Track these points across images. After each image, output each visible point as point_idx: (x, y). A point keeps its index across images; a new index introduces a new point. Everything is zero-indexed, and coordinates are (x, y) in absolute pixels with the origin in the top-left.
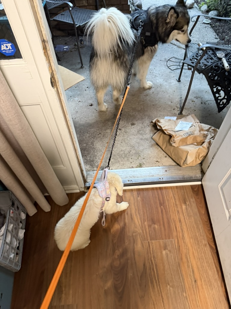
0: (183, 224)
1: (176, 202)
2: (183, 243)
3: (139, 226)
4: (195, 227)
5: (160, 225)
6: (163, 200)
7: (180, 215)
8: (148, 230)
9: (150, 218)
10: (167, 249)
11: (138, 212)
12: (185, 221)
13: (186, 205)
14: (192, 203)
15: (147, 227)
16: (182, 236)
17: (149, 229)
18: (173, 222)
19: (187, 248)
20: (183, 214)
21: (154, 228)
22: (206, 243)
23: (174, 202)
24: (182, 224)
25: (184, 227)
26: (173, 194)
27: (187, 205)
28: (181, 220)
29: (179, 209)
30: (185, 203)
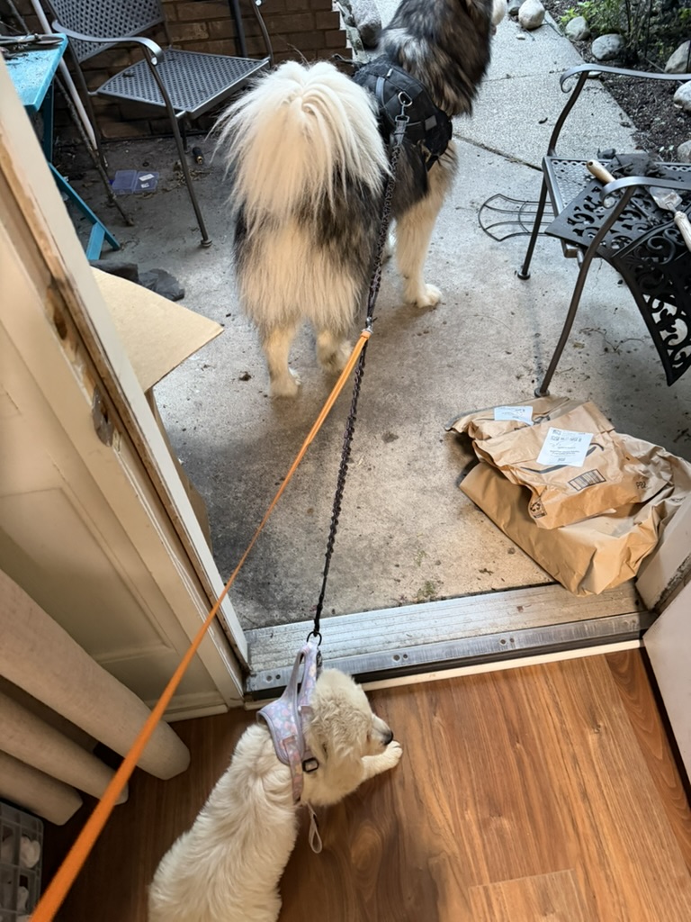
0: (598, 805)
1: (562, 722)
2: (604, 881)
3: (447, 829)
4: (639, 813)
5: (518, 818)
6: (520, 720)
7: (584, 774)
8: (478, 841)
9: (482, 792)
10: (554, 912)
11: (437, 772)
12: (602, 792)
13: (599, 732)
14: (618, 721)
15: (474, 829)
16: (599, 855)
17: (481, 836)
18: (562, 802)
19: (622, 900)
20: (594, 767)
21: (500, 833)
22: (682, 874)
23: (558, 725)
24: (593, 806)
25: (603, 818)
26: (551, 691)
27: (602, 729)
28: (589, 791)
29: (578, 749)
30: (595, 725)
